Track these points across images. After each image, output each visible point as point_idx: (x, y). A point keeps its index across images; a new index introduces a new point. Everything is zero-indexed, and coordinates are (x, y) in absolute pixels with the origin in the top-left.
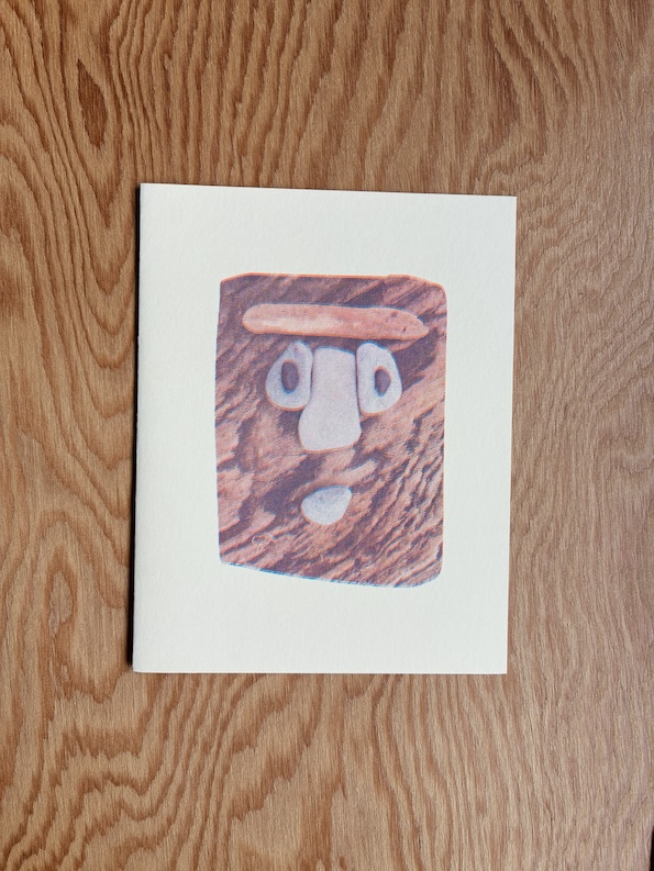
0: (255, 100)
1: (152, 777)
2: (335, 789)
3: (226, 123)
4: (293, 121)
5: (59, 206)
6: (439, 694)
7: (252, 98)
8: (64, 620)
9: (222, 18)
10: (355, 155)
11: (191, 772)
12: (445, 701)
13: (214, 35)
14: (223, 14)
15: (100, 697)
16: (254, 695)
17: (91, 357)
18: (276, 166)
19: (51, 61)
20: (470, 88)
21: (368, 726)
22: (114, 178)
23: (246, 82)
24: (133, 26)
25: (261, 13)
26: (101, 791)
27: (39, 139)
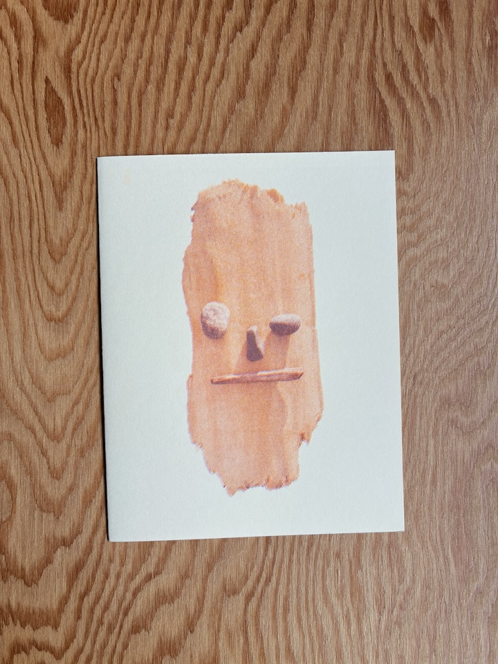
0: (184, 117)
1: (67, 647)
3: (160, 134)
4: (213, 137)
5: (23, 191)
9: (162, 51)
11: (97, 646)
12: (303, 604)
13: (155, 64)
14: (163, 47)
15: (30, 580)
16: (151, 589)
17: (40, 312)
19: (24, 76)
20: (355, 119)
21: (240, 621)
22: (68, 172)
23: (178, 103)
24: (91, 53)
25: (193, 48)
26: (27, 653)
27: (11, 138)
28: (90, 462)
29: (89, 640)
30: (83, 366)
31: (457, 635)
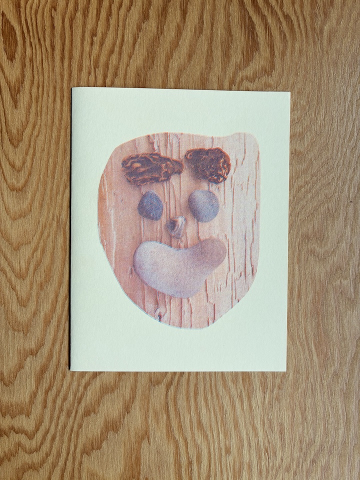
0: (104, 35)
1: (37, 429)
2: (143, 439)
3: (87, 48)
4: (126, 49)
7: (102, 34)
10: (162, 69)
11: (60, 427)
12: (208, 388)
15: (7, 382)
16: (97, 383)
17: (5, 184)
18: (116, 74)
20: (231, 32)
21: (163, 402)
22: (20, 79)
23: (99, 25)
26: (8, 436)
28: (48, 293)
29: (54, 423)
30: (39, 222)
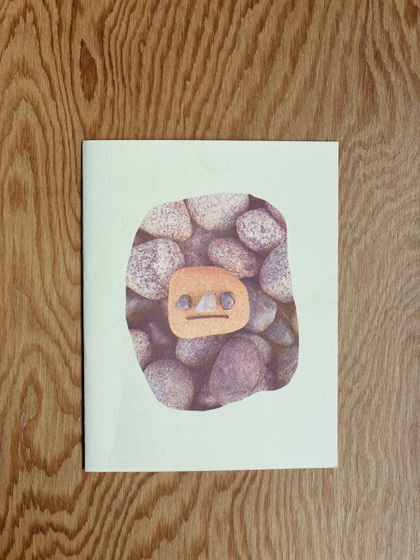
0: (199, 80)
1: (79, 528)
2: (201, 551)
3: (178, 94)
4: (223, 98)
5: (58, 138)
6: (278, 495)
7: (197, 79)
8: (31, 418)
9: (183, 22)
10: (262, 125)
11: (105, 529)
12: (282, 500)
13: (176, 32)
14: (184, 18)
15: (50, 471)
16: (153, 483)
17: (69, 243)
18: (208, 126)
19: (63, 38)
20: (346, 88)
21: (228, 512)
22: (98, 123)
23: (194, 68)
24: (122, 20)
25: (210, 21)
26: (45, 533)
27: (49, 91)
29: (99, 523)
31: (410, 532)
